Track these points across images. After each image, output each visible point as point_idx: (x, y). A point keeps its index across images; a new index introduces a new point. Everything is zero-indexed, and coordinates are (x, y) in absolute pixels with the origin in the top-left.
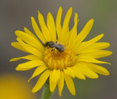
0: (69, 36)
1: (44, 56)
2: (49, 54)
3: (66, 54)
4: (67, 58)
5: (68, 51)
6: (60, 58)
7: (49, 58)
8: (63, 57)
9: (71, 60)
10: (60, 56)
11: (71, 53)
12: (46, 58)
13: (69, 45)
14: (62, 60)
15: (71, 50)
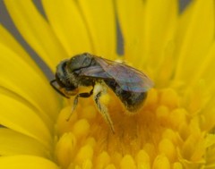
0: (178, 40)
1: (55, 134)
2: (82, 126)
3: (164, 124)
4: (168, 142)
5: (172, 107)
6: (134, 143)
7: (79, 143)
8: (148, 139)
9: (187, 155)
10: (135, 136)
11: (188, 120)
12: (66, 142)
13: (178, 82)
14: (143, 155)
15: (186, 107)
